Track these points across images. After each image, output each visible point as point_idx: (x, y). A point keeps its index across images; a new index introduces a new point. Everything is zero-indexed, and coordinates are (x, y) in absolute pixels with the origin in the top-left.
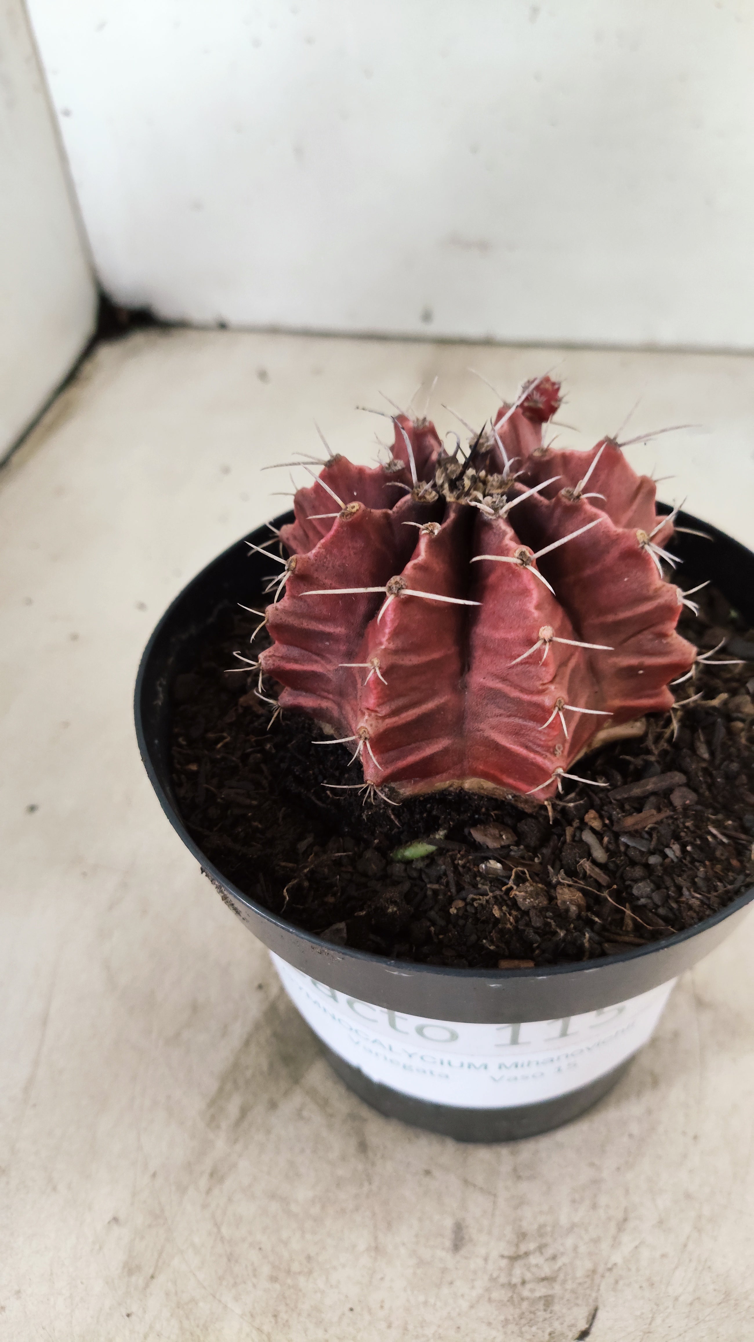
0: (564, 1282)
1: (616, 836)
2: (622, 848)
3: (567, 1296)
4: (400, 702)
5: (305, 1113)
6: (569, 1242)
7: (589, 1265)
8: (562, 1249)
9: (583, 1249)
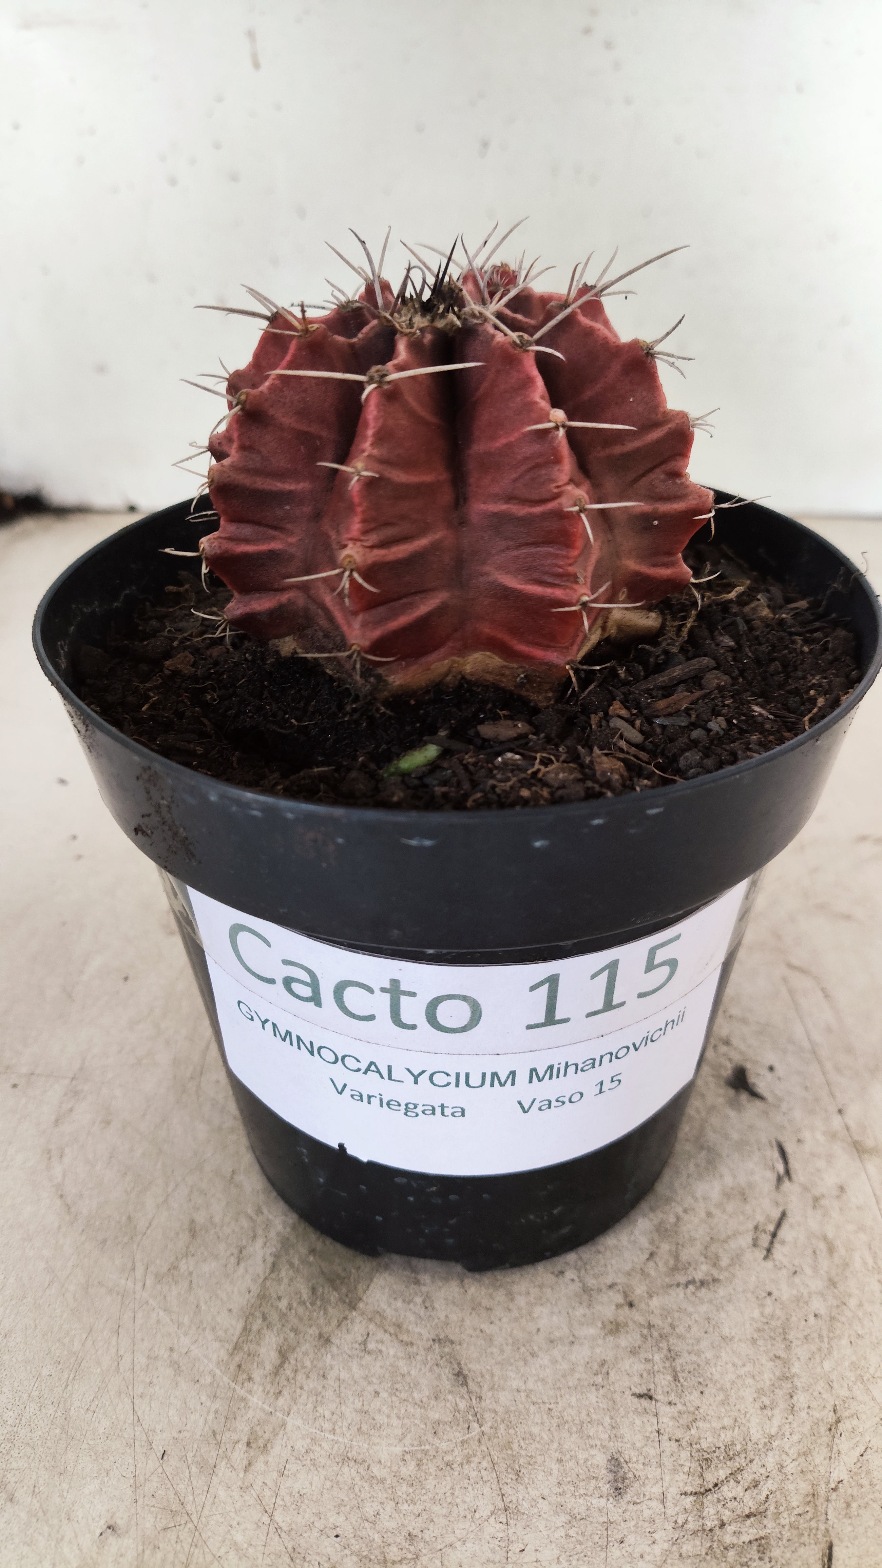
0: (777, 1515)
1: (649, 720)
2: (658, 730)
3: (786, 1534)
4: (390, 532)
5: (371, 1346)
6: (771, 1460)
7: (805, 1487)
8: (763, 1471)
9: (791, 1468)
